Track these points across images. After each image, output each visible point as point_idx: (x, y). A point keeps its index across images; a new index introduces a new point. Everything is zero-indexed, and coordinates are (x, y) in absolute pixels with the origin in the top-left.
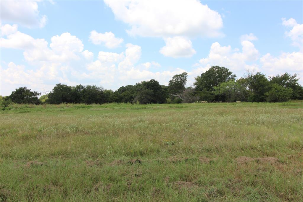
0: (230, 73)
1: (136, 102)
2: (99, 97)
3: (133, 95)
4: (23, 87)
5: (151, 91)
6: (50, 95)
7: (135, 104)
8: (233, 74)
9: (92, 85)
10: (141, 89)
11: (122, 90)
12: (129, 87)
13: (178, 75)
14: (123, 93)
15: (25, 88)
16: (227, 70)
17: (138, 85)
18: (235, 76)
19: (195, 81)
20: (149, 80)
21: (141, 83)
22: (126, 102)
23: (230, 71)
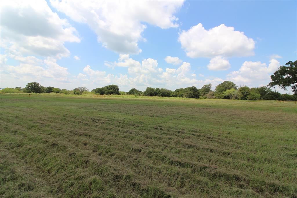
0: (235, 85)
1: (184, 97)
2: (166, 94)
3: (183, 94)
4: (134, 88)
5: (192, 92)
6: (145, 92)
7: (183, 98)
8: (236, 85)
9: (163, 88)
10: (187, 91)
11: (178, 91)
12: (181, 90)
13: (206, 85)
14: (178, 93)
15: (134, 89)
16: (233, 83)
17: (186, 89)
18: (237, 86)
19: (216, 88)
20: (192, 87)
21: (187, 88)
22: (180, 97)
23: (234, 83)
